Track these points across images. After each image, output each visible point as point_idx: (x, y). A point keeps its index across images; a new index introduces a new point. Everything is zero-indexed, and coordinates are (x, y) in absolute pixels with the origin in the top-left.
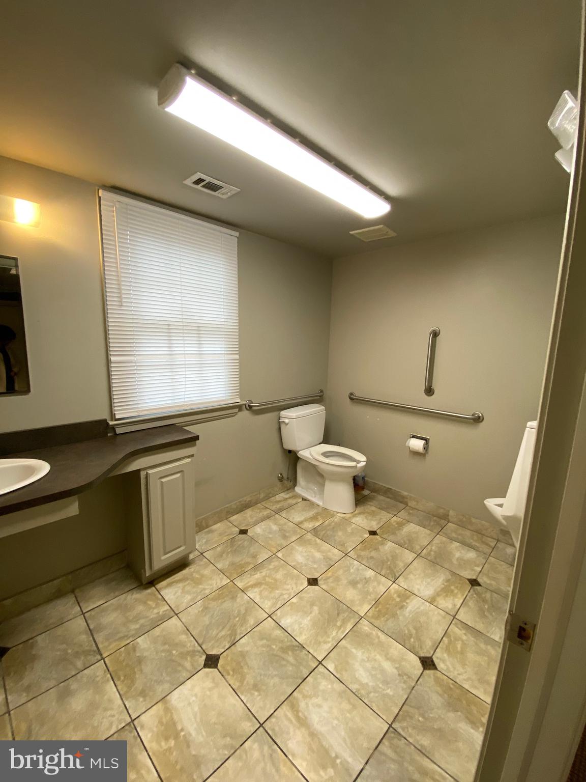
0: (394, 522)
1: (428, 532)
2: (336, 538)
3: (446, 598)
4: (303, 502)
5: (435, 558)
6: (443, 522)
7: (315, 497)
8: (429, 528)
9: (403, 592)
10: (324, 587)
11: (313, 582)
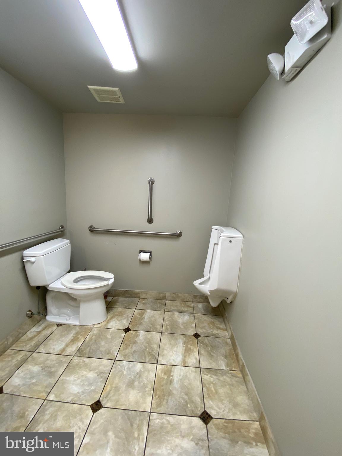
0: (137, 314)
1: (159, 312)
2: (101, 349)
3: (190, 356)
4: (60, 327)
5: (171, 330)
6: (164, 301)
7: (70, 319)
8: (159, 309)
9: (166, 369)
10: (108, 405)
11: (97, 406)
